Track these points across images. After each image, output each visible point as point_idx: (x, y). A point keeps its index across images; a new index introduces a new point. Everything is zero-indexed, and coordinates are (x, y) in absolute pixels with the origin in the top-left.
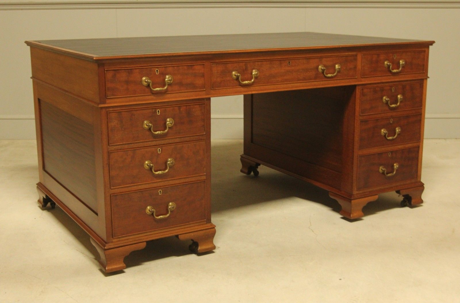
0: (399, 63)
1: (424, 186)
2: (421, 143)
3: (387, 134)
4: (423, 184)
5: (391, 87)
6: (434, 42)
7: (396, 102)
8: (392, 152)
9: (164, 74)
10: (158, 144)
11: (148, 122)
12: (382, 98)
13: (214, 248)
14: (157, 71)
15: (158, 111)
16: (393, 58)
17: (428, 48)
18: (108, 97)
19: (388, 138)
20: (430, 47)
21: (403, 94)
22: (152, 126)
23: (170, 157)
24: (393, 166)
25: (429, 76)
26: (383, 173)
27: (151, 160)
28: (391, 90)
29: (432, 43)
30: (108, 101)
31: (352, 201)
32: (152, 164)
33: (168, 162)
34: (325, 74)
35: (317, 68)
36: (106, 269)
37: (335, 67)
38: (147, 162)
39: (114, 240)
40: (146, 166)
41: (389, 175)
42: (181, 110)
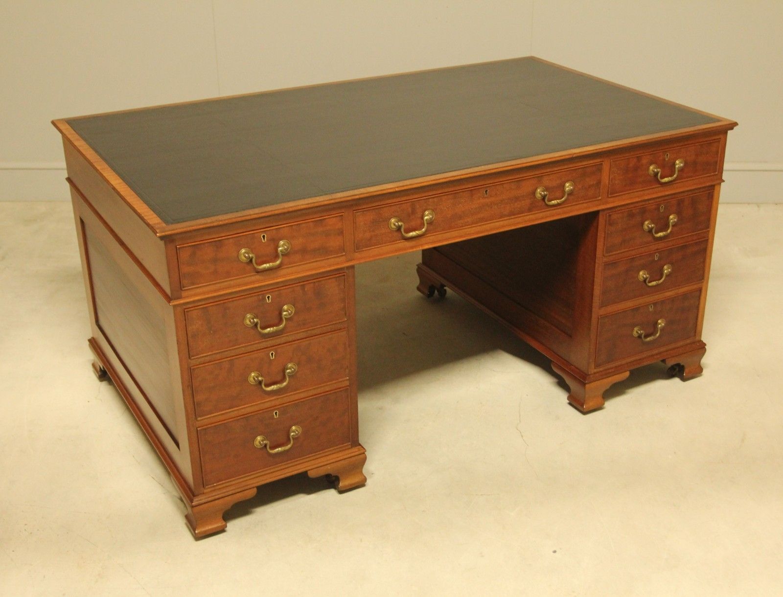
0: (674, 164)
1: (706, 347)
2: (704, 283)
3: (648, 280)
4: (705, 345)
5: (659, 205)
6: (736, 124)
7: (665, 227)
8: (655, 304)
9: (275, 241)
10: (269, 346)
11: (252, 316)
12: (642, 224)
13: (365, 480)
14: (264, 237)
15: (268, 297)
16: (664, 160)
17: (726, 133)
18: (183, 287)
19: (650, 284)
20: (729, 132)
21: (679, 213)
22: (259, 322)
23: (291, 362)
24: (656, 323)
25: (724, 178)
26: (640, 337)
27: (259, 370)
28: (658, 209)
29: (732, 125)
30: (184, 294)
31: (587, 386)
32: (262, 376)
33: (287, 369)
34: (546, 200)
35: (534, 193)
36: (196, 532)
37: (564, 186)
38: (253, 374)
39: (205, 491)
40: (252, 379)
41: (648, 339)
42: (306, 289)
